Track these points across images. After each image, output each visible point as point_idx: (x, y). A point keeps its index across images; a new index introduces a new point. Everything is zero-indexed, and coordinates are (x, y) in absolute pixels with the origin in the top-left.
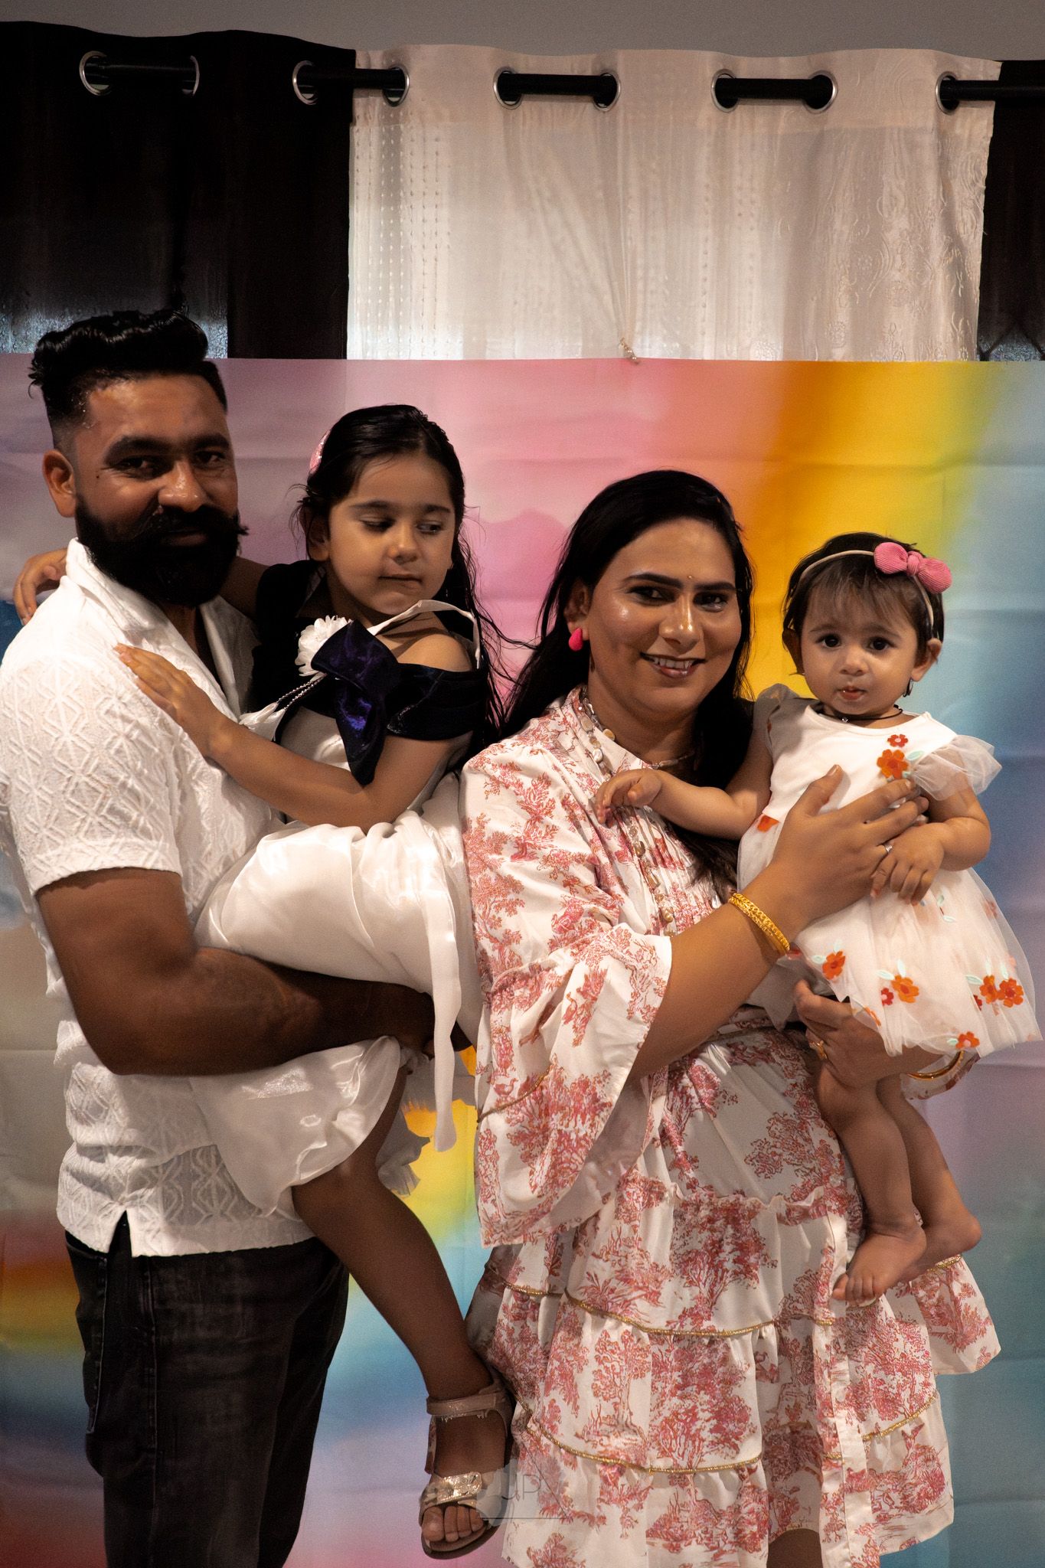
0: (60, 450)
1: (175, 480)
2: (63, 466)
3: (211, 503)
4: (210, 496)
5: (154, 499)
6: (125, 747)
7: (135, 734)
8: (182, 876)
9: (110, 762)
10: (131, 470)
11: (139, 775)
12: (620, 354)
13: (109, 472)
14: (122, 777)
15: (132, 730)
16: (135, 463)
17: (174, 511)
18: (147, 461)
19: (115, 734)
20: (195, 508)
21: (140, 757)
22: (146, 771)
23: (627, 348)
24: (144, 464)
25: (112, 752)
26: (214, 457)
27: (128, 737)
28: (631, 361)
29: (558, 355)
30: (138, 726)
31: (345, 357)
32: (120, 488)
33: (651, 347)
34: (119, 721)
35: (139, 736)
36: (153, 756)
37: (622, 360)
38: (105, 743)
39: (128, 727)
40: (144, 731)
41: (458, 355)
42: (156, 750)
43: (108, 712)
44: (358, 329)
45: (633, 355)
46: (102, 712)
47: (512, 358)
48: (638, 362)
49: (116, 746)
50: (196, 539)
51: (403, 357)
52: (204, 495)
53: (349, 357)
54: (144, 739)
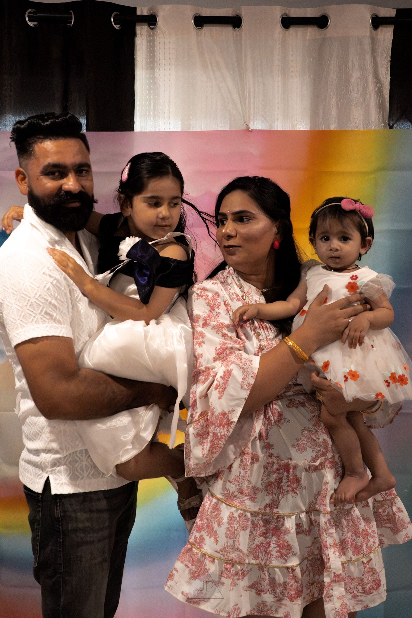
0: (22, 168)
1: (69, 180)
2: (23, 174)
3: (83, 190)
4: (83, 187)
5: (60, 188)
6: (51, 288)
7: (55, 282)
8: (73, 339)
9: (45, 293)
10: (51, 176)
11: (56, 299)
12: (244, 128)
13: (42, 177)
14: (50, 299)
15: (53, 280)
16: (53, 173)
17: (68, 193)
19: (47, 282)
20: (77, 192)
21: (56, 292)
22: (59, 297)
23: (247, 125)
24: (57, 174)
25: (46, 289)
26: (84, 172)
27: (52, 283)
28: (249, 131)
29: (220, 129)
30: (55, 279)
31: (133, 130)
32: (47, 183)
33: (257, 125)
34: (48, 277)
36: (62, 291)
37: (245, 130)
38: (43, 286)
40: (58, 281)
41: (179, 129)
42: (63, 289)
43: (44, 273)
44: (139, 119)
45: (249, 128)
46: (41, 273)
47: (201, 130)
48: (251, 131)
49: (47, 287)
50: (77, 205)
51: (157, 130)
52: (80, 187)
53: (135, 130)
54: (58, 284)
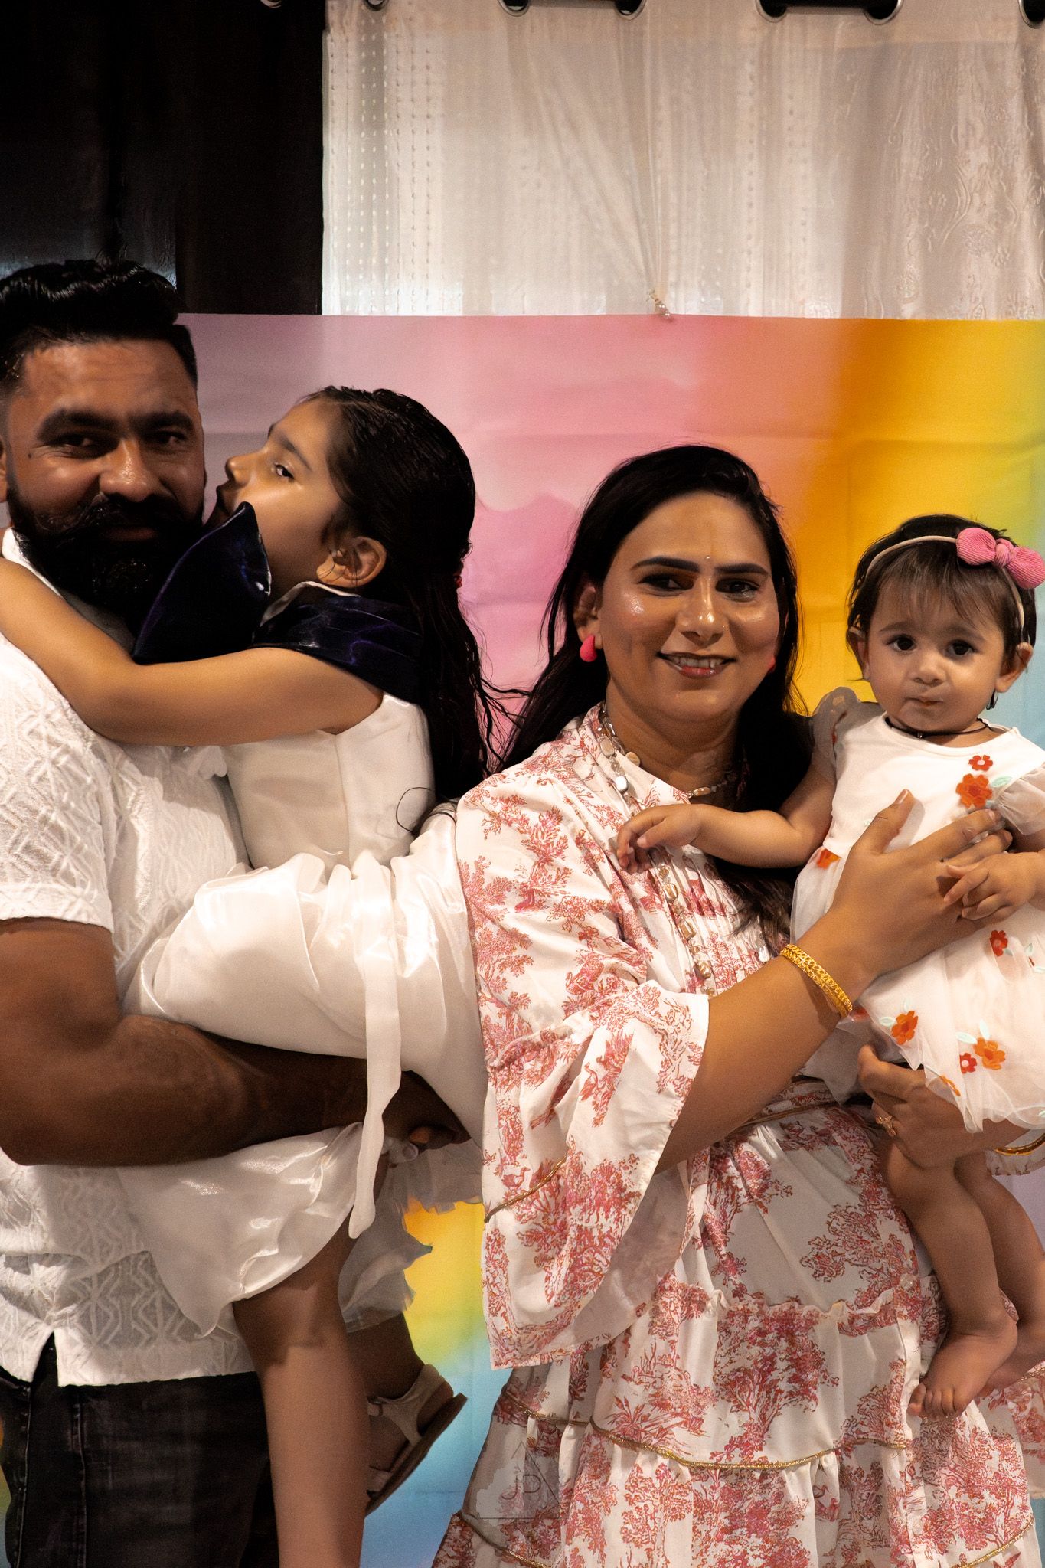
1: (120, 463)
3: (166, 492)
4: (164, 483)
5: (94, 485)
6: (49, 776)
7: (63, 760)
8: (113, 931)
9: (29, 791)
10: (68, 447)
11: (64, 808)
12: (648, 308)
13: (42, 449)
14: (43, 810)
15: (59, 755)
16: (74, 440)
17: (117, 499)
18: (90, 438)
19: (39, 759)
20: (143, 497)
21: (67, 788)
22: (73, 805)
23: (658, 302)
24: (86, 442)
25: (34, 779)
27: (54, 762)
28: (663, 318)
29: (577, 311)
30: (66, 750)
31: (319, 312)
32: (56, 469)
33: (686, 302)
34: (44, 743)
35: (68, 762)
36: (83, 786)
37: (653, 316)
38: (26, 769)
39: (56, 751)
40: (76, 758)
41: (457, 311)
42: (89, 780)
43: (31, 732)
44: (336, 279)
45: (664, 311)
46: (25, 732)
47: (521, 314)
48: (672, 320)
49: (39, 772)
50: (145, 534)
51: (390, 311)
52: (155, 482)
53: (324, 313)
54: (73, 767)
